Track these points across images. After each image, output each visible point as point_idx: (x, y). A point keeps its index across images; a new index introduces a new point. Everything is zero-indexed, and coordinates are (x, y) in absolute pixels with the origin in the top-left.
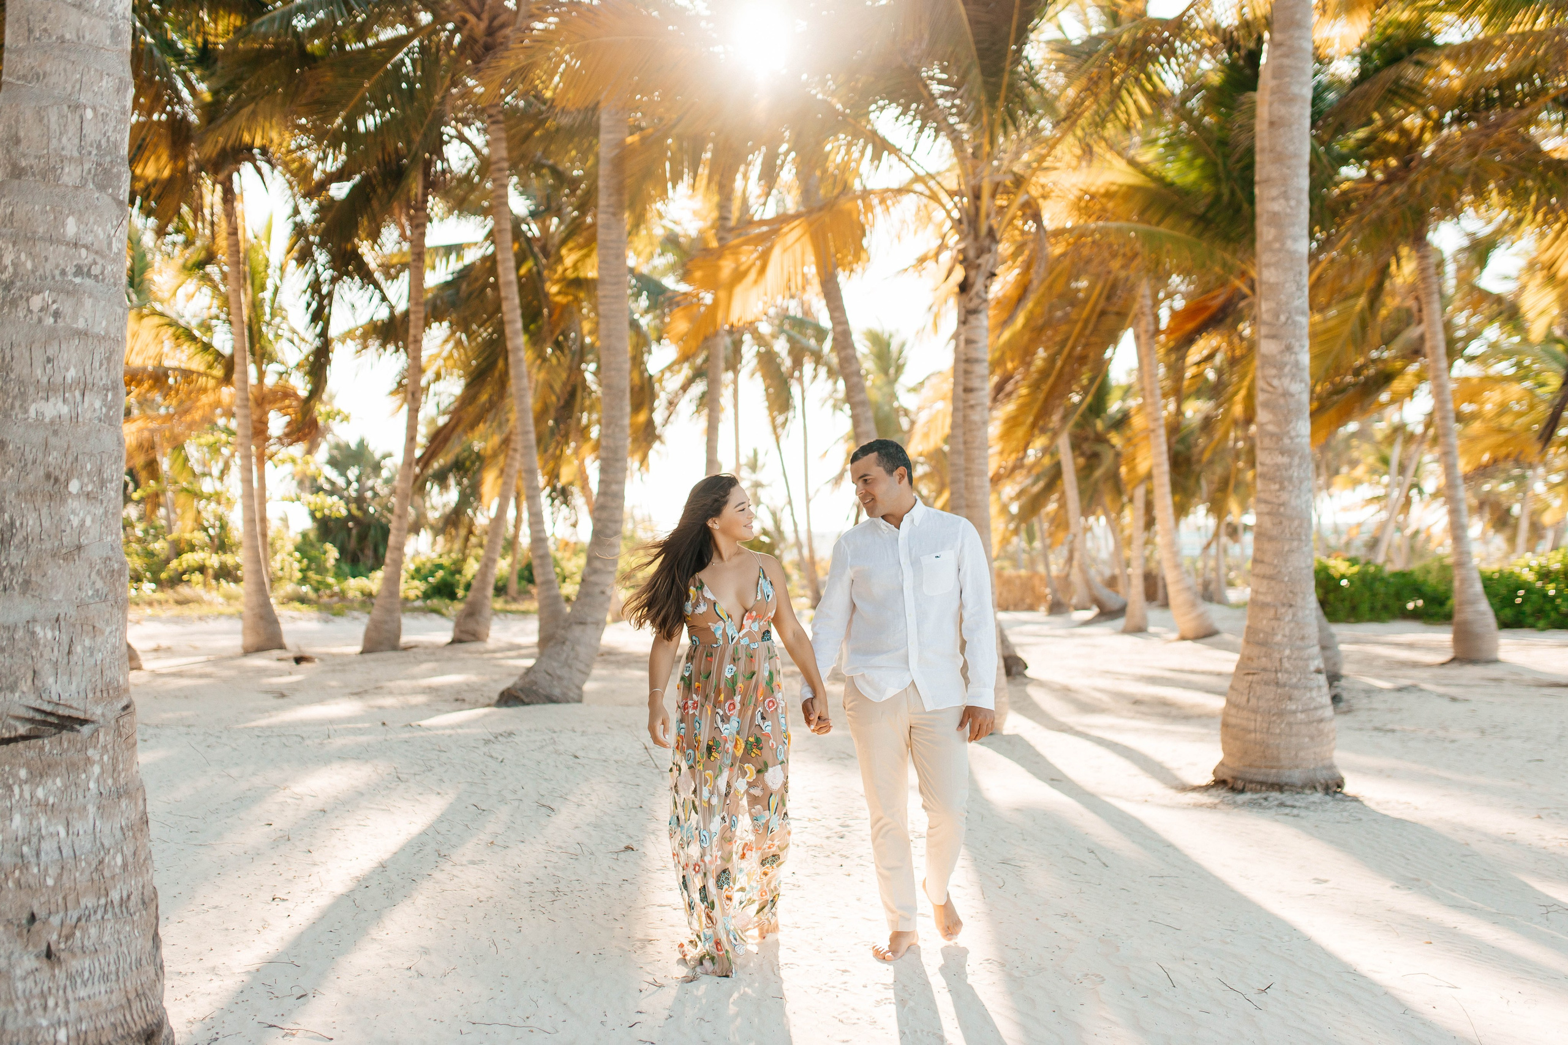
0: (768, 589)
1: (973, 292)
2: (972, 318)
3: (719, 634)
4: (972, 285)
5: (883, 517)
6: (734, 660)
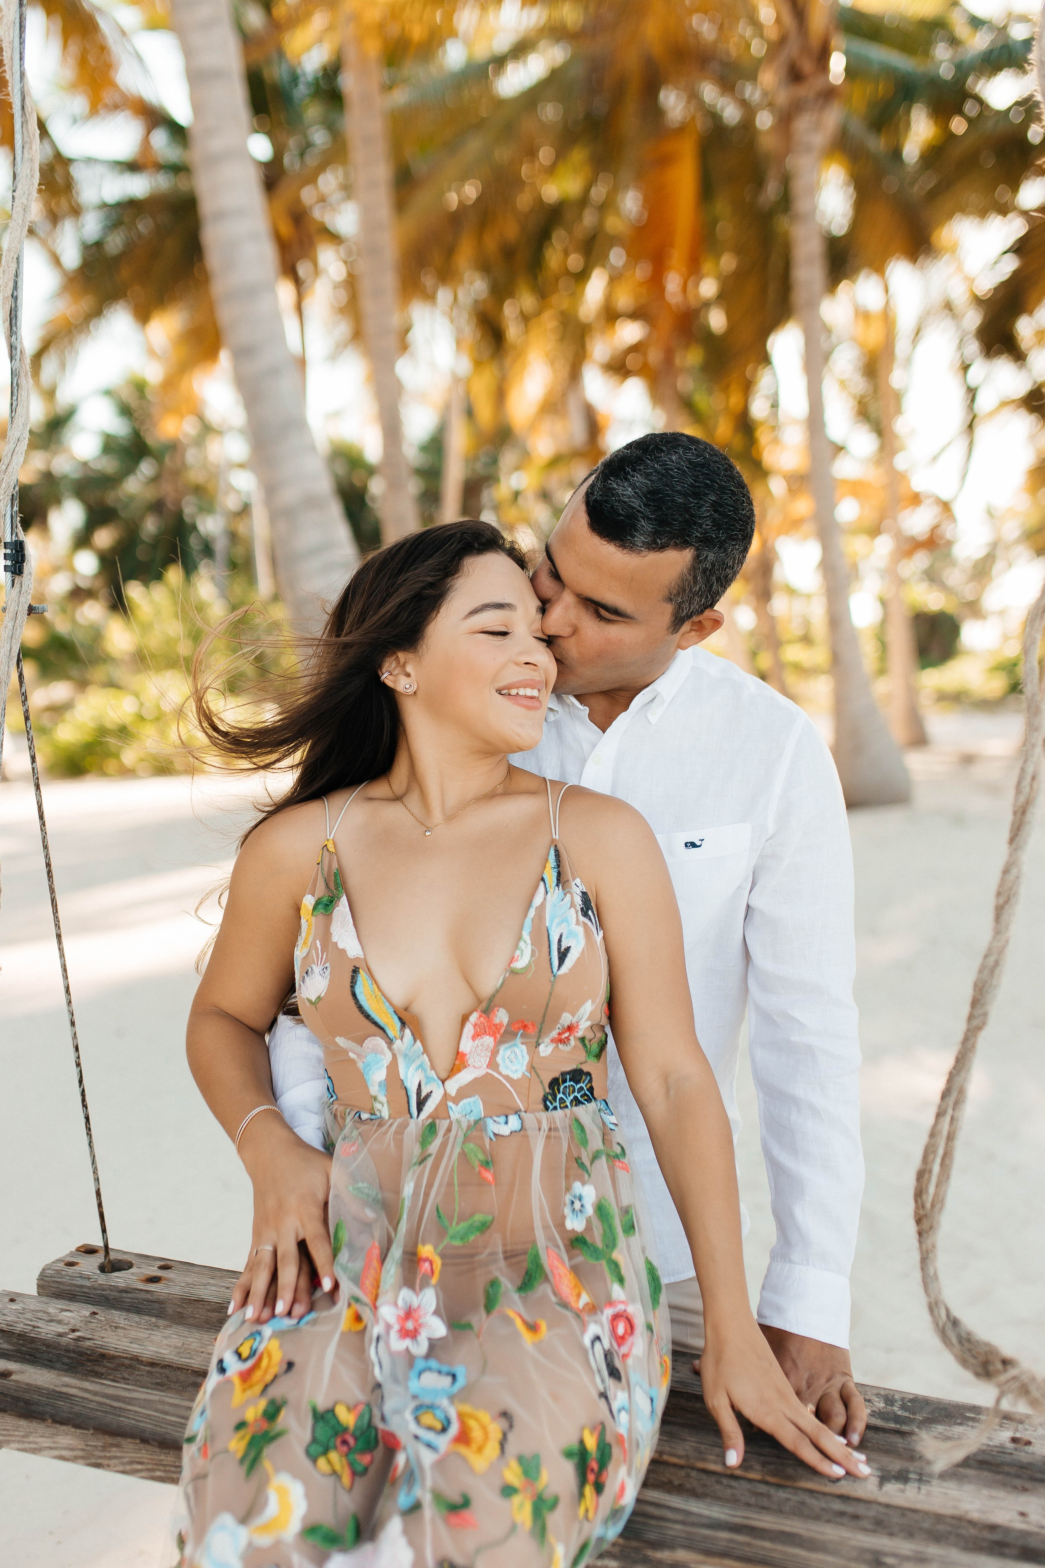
3: (376, 1081)
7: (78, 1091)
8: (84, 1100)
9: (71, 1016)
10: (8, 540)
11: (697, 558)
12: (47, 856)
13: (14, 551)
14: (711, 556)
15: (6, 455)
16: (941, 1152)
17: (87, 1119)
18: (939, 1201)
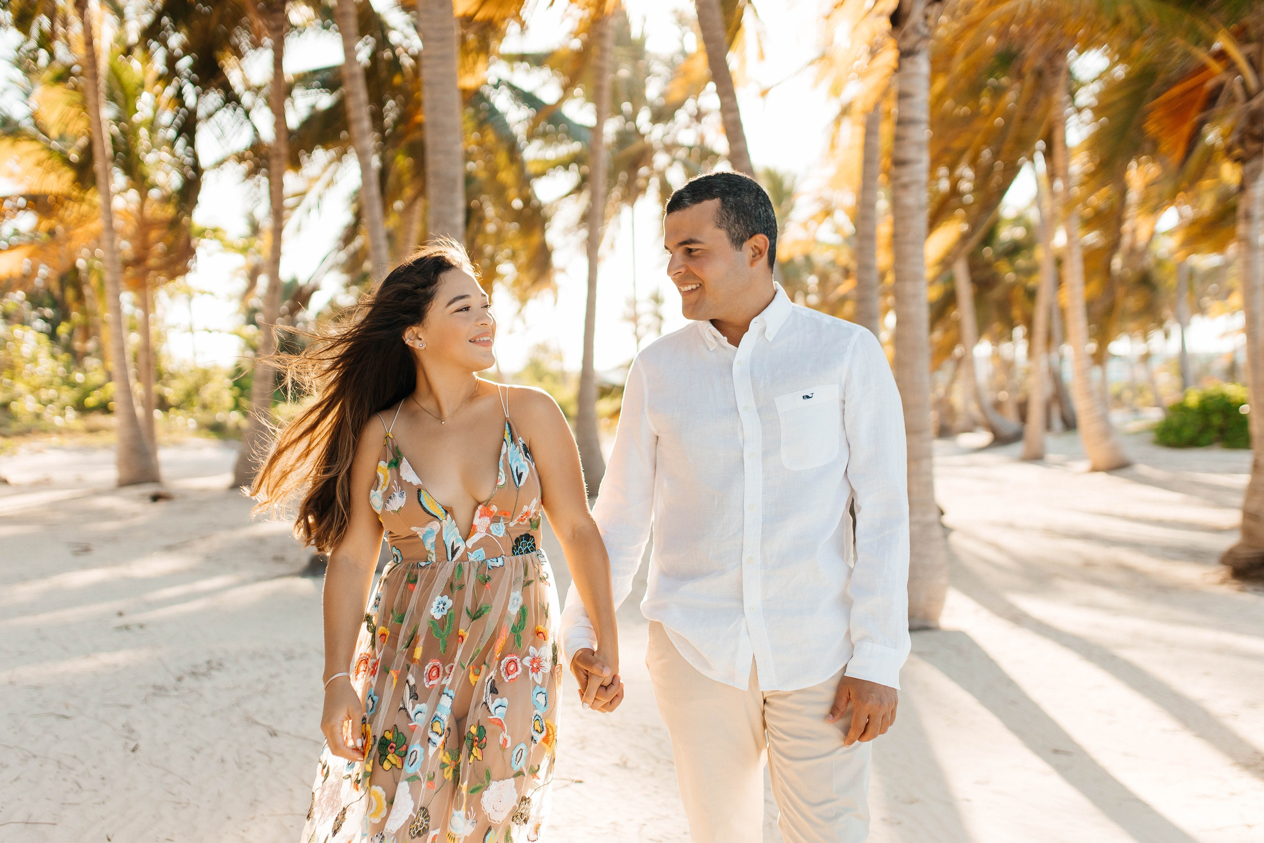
0: (523, 465)
1: (908, 26)
2: (906, 63)
3: (429, 543)
4: (907, 16)
5: (714, 322)
6: (451, 588)
11: (723, 201)
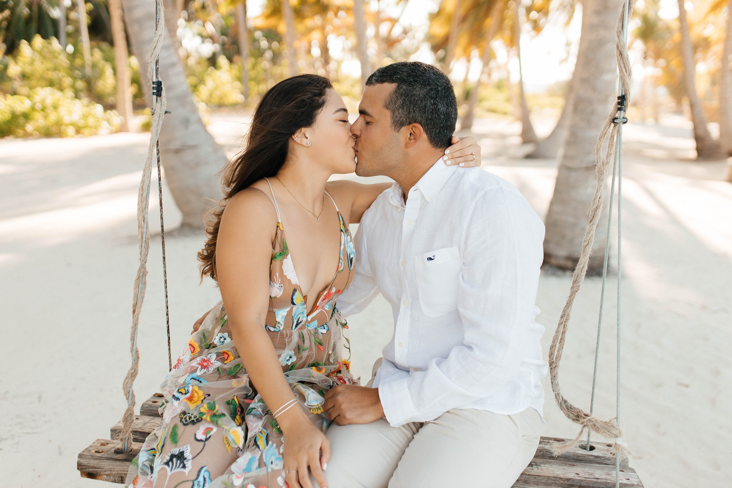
7: (166, 326)
8: (168, 330)
9: (166, 293)
10: (155, 80)
11: (398, 87)
12: (162, 223)
13: (157, 86)
14: (404, 87)
15: (155, 42)
16: (560, 338)
17: (169, 338)
18: (558, 357)
